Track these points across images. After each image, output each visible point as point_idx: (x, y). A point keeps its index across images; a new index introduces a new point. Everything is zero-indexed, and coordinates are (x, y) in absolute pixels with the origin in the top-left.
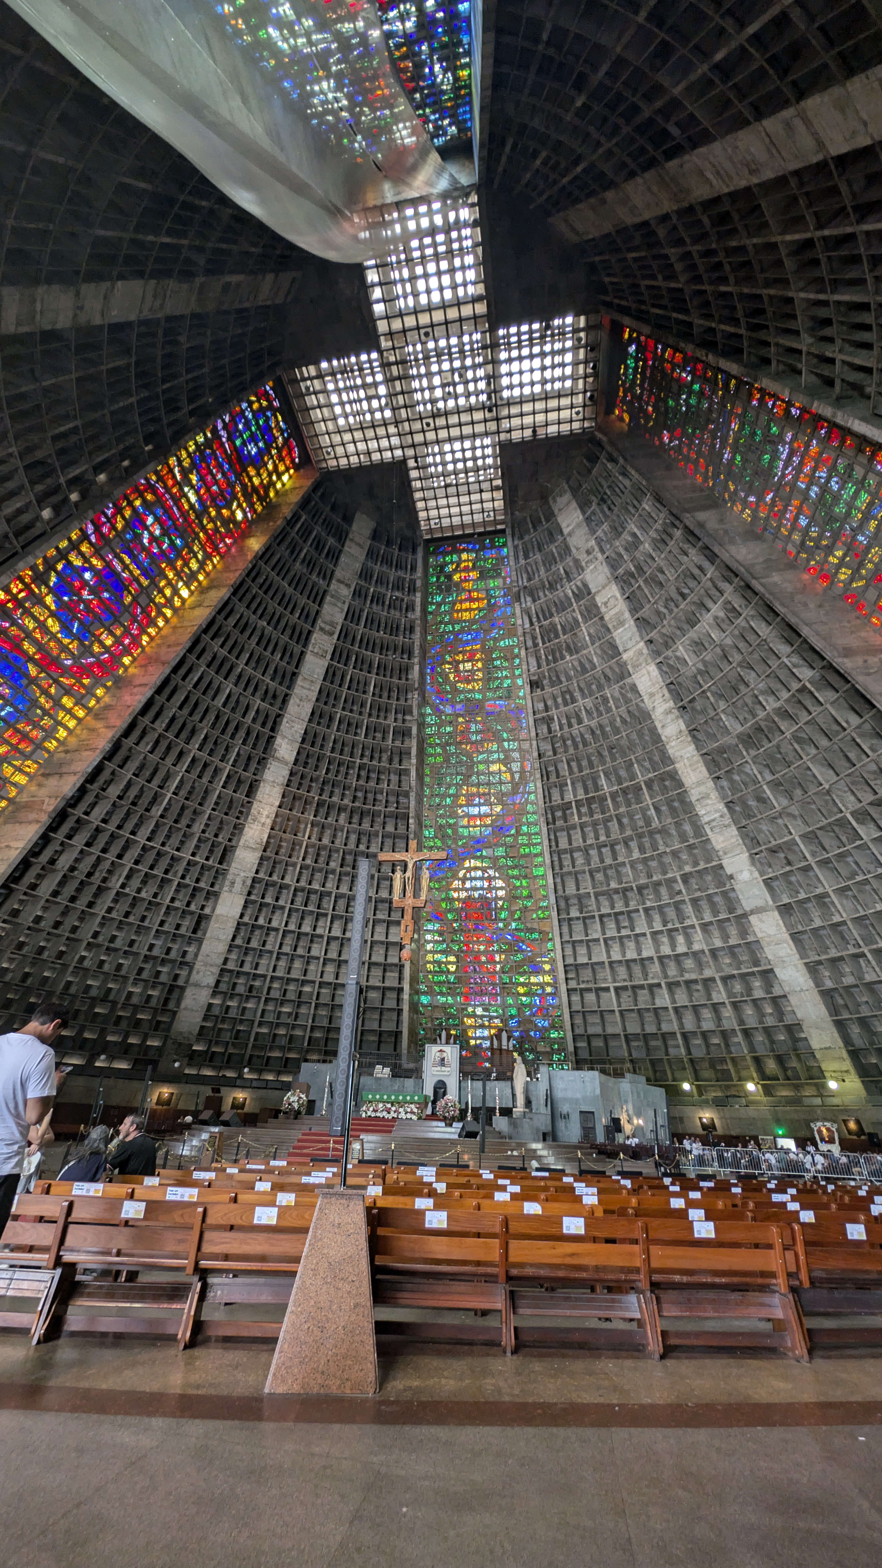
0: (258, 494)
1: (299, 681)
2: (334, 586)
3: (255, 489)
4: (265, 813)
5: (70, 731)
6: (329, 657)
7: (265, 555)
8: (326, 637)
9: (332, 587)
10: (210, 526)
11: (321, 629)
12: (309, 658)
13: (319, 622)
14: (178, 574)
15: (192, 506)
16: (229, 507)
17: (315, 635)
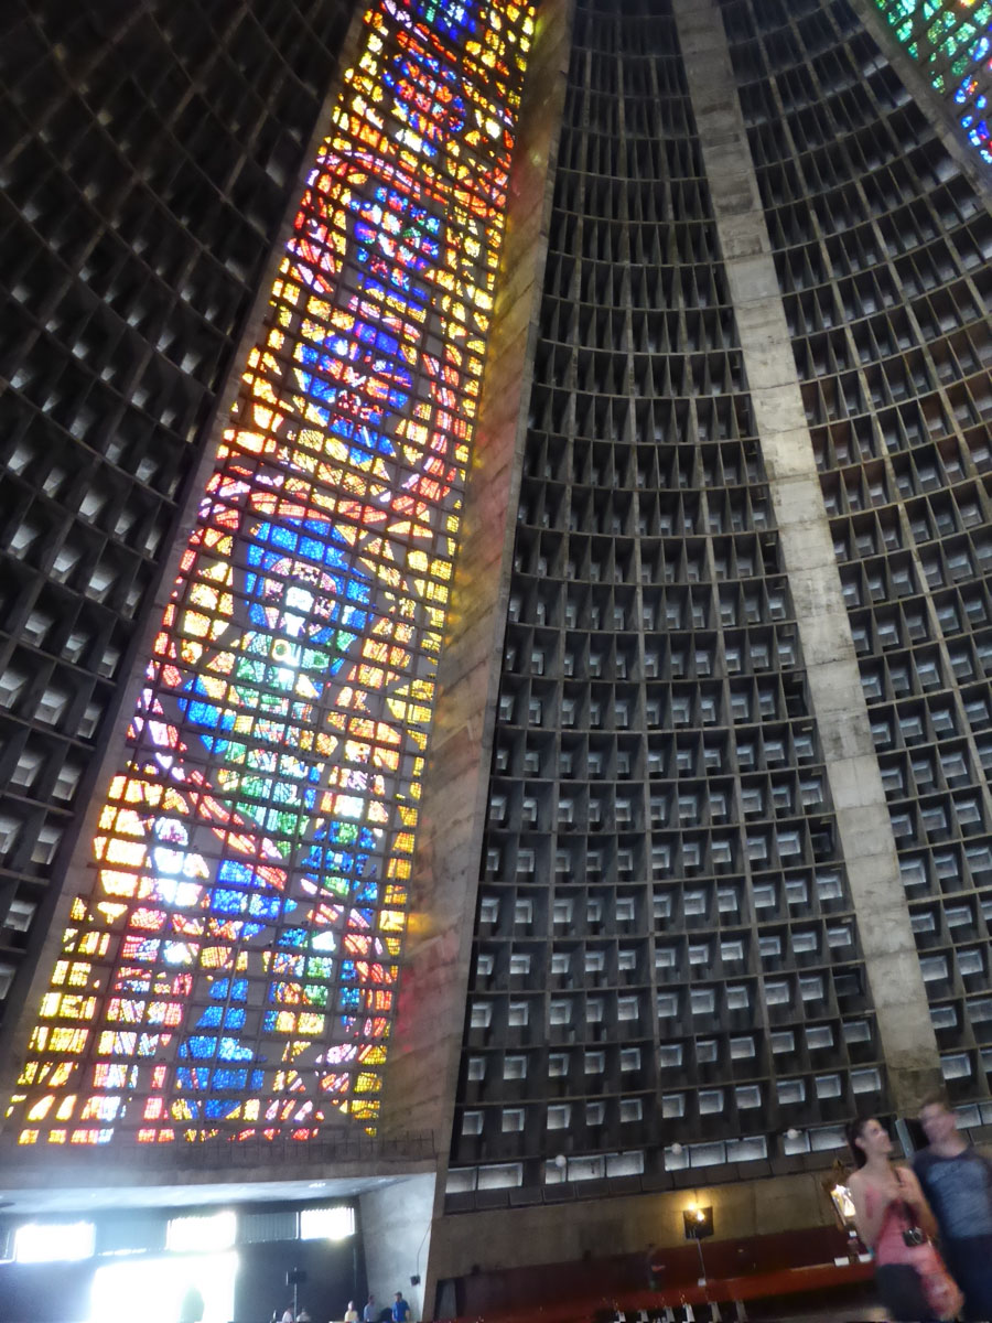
0: (502, 79)
1: (742, 321)
2: (702, 123)
3: (494, 74)
4: (820, 585)
5: (446, 608)
6: (767, 246)
7: (565, 156)
8: (740, 218)
9: (701, 129)
10: (463, 172)
11: (725, 209)
12: (734, 272)
13: (716, 201)
14: (458, 275)
15: (420, 157)
16: (472, 126)
17: (720, 228)
